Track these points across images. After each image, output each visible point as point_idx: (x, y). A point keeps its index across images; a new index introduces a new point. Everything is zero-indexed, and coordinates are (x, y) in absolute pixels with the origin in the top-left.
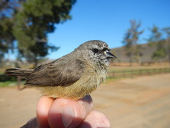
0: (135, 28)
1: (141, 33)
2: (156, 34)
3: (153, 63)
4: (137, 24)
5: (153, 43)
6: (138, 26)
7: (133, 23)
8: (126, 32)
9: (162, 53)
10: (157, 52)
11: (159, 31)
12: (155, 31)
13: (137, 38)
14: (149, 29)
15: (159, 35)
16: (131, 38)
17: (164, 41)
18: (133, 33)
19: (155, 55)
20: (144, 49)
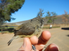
0: (41, 11)
1: (43, 14)
2: (49, 14)
3: (48, 25)
4: (42, 10)
5: (48, 17)
6: (43, 11)
7: (40, 10)
8: (38, 13)
9: (51, 21)
10: (49, 21)
11: (50, 13)
12: (48, 13)
13: (42, 16)
14: (46, 12)
15: (50, 15)
16: (40, 15)
17: (51, 17)
18: (40, 13)
19: (48, 22)
20: (45, 19)
